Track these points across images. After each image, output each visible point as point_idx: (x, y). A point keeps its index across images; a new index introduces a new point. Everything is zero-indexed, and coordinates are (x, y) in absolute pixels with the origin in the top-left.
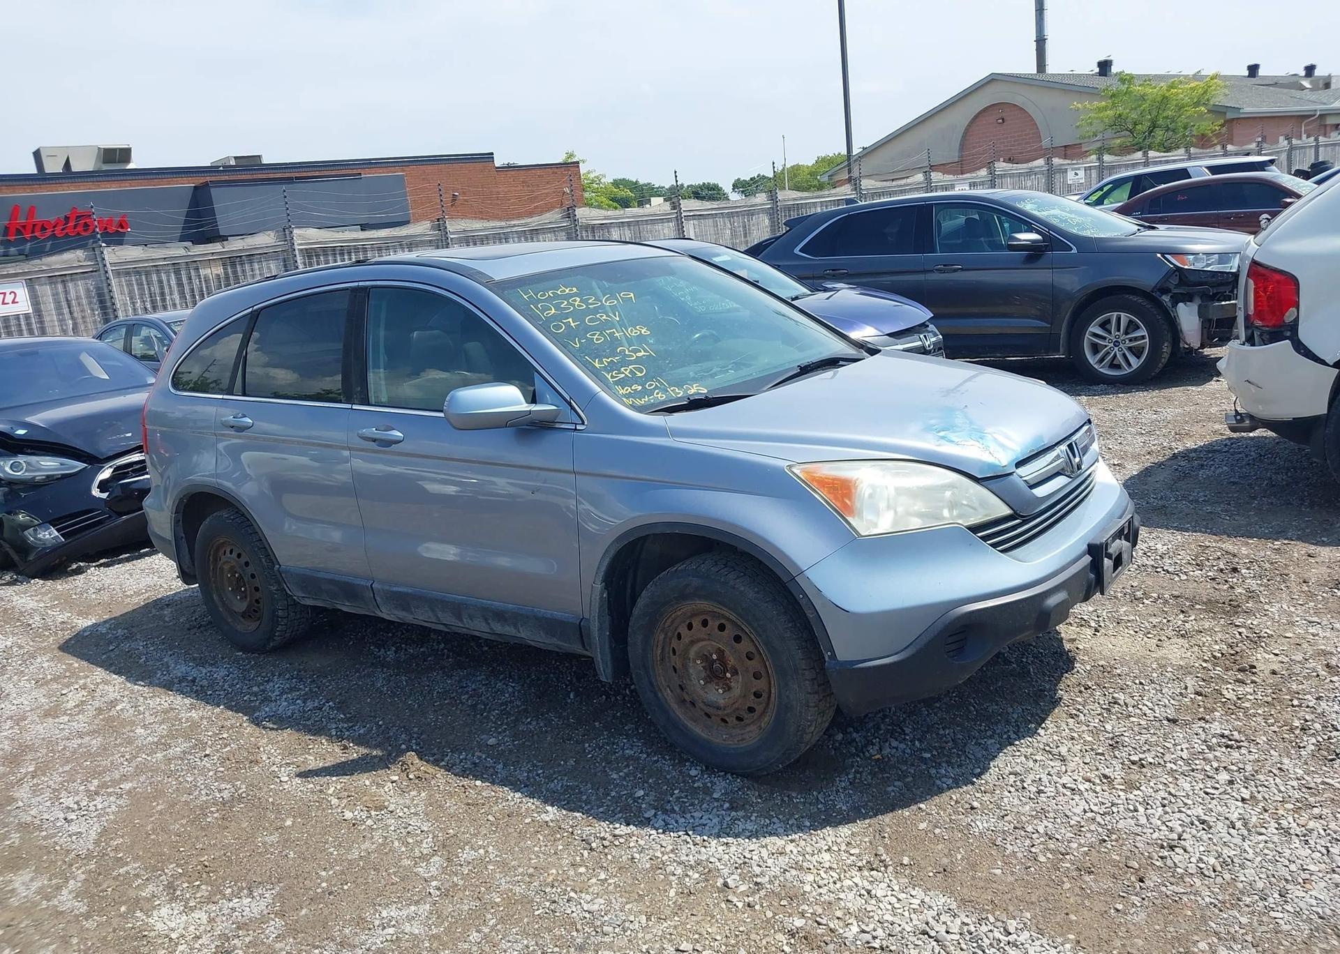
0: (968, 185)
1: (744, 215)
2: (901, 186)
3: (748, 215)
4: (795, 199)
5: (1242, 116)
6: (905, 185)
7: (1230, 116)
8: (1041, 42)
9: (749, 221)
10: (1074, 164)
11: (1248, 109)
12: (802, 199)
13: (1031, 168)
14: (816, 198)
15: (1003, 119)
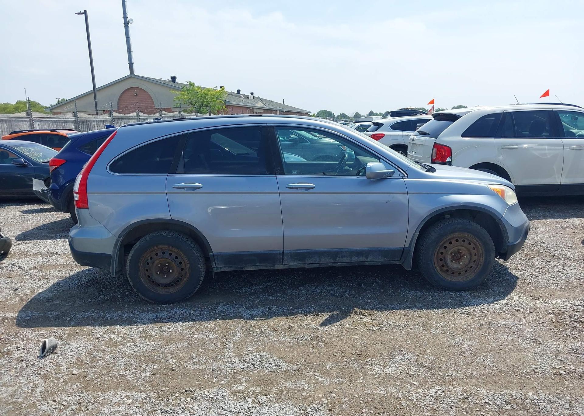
0: (152, 119)
1: (62, 122)
2: (128, 117)
3: (64, 122)
4: (85, 118)
5: (231, 105)
6: (129, 117)
7: (227, 104)
8: (131, 65)
9: (65, 125)
10: (188, 115)
11: (233, 103)
12: (88, 118)
13: (174, 115)
14: (94, 118)
15: (137, 94)
